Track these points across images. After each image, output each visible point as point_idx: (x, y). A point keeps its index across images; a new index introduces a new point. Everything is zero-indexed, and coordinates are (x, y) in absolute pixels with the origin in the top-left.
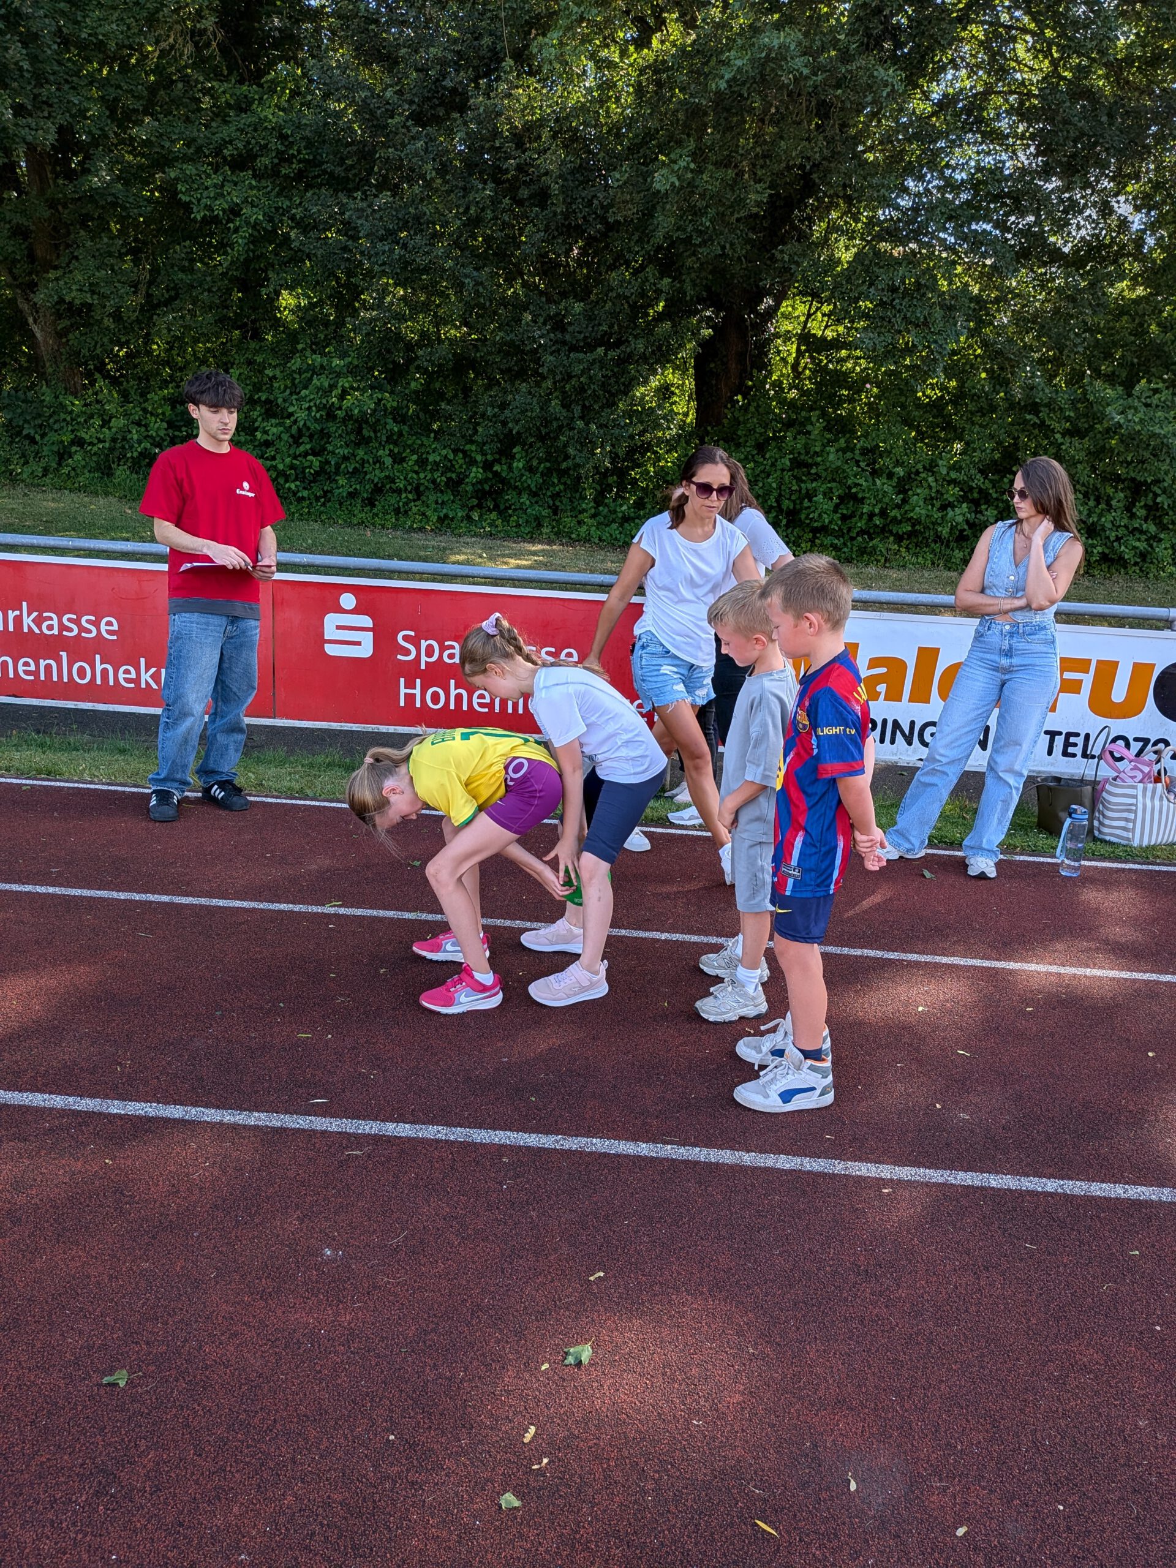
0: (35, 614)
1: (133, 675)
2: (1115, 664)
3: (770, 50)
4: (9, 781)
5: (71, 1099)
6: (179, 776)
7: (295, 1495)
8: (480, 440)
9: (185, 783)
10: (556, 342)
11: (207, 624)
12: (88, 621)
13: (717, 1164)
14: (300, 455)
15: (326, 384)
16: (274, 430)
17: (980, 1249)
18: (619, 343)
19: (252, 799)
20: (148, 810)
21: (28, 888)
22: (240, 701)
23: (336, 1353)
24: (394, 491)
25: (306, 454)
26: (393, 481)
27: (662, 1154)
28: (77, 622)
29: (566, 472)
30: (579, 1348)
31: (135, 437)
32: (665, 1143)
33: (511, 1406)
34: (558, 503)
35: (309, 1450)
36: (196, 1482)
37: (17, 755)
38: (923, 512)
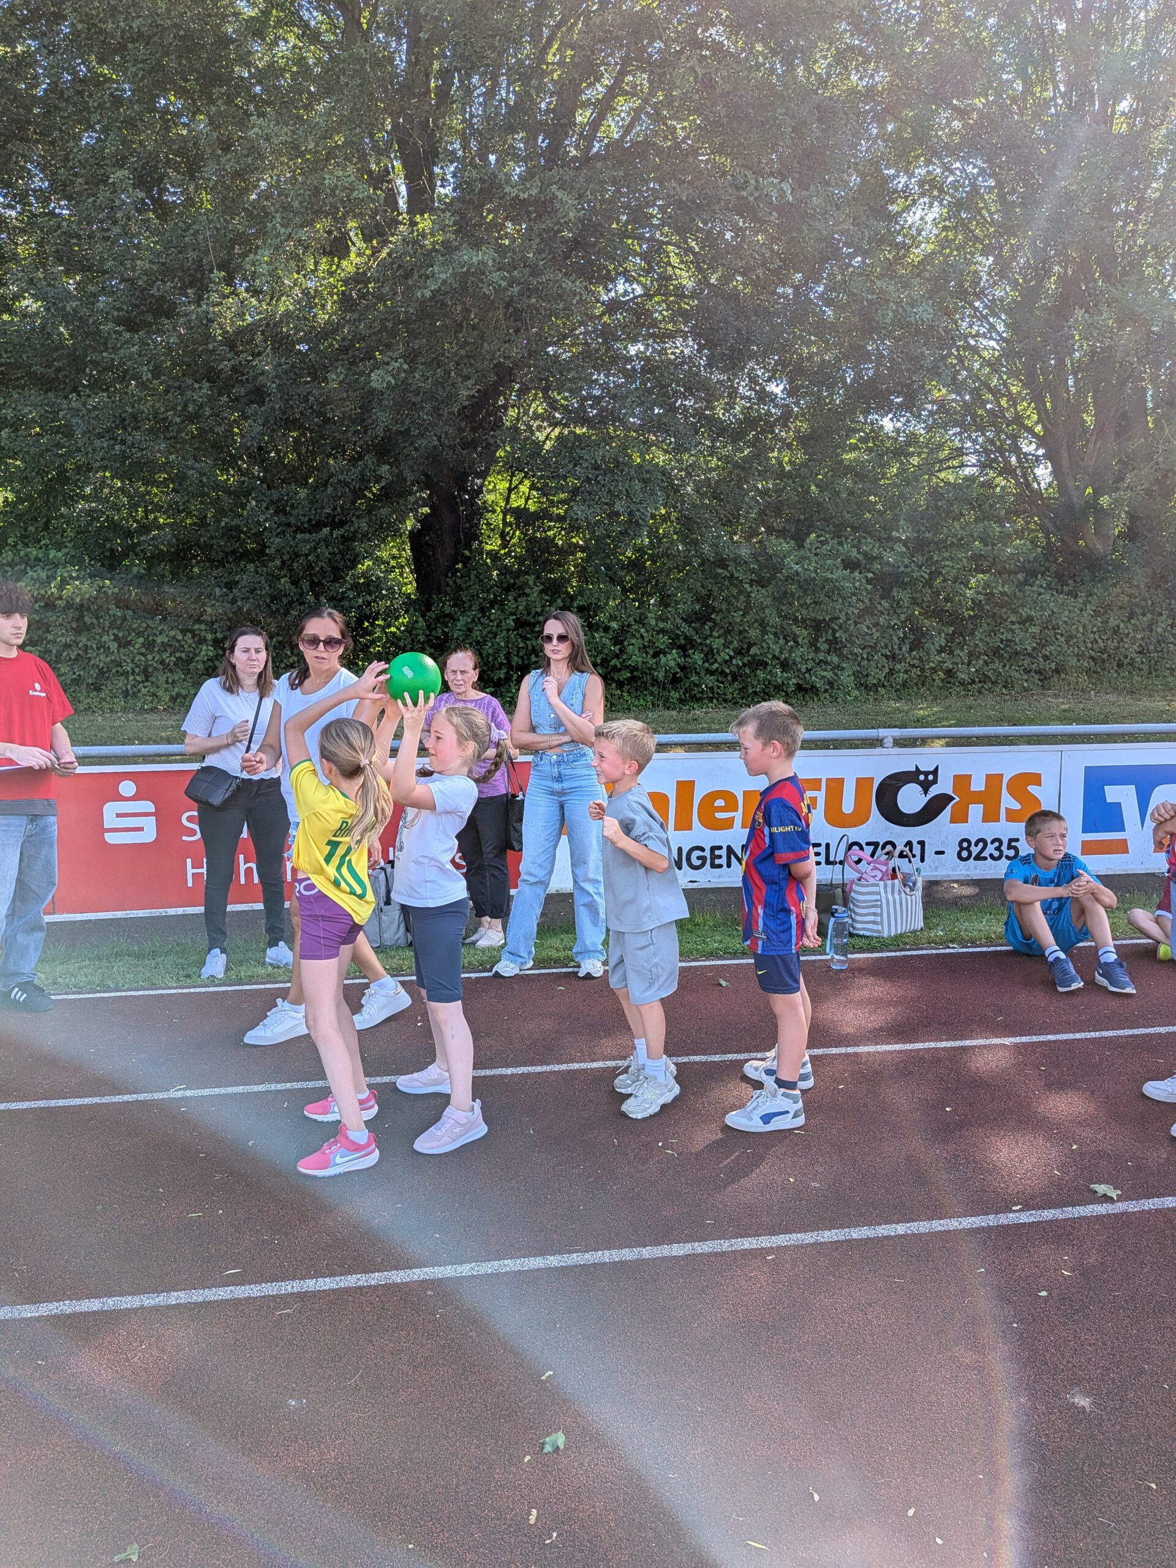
2: (840, 782)
3: (471, 266)
8: (209, 619)
10: (281, 525)
11: (9, 825)
13: (621, 1262)
17: (860, 1290)
18: (342, 524)
22: (39, 899)
23: (333, 1487)
24: (121, 675)
26: (119, 665)
27: (569, 1263)
30: (553, 1437)
33: (508, 1497)
38: (640, 659)
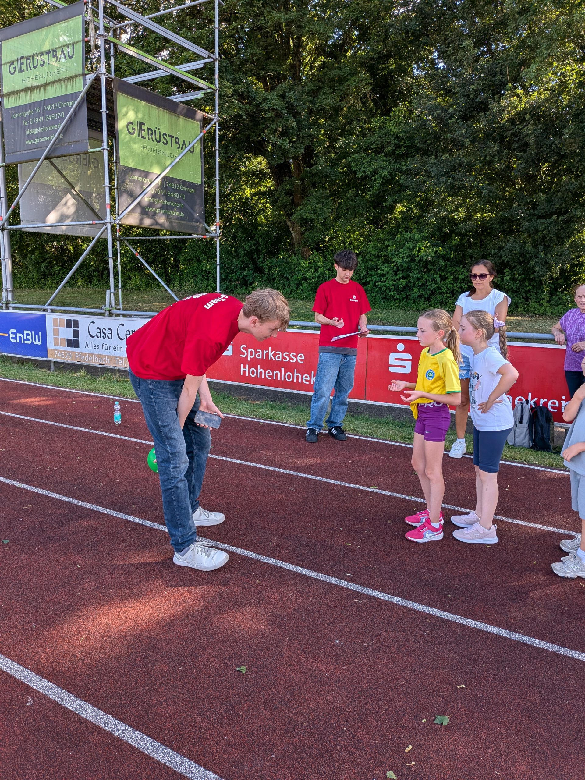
0: (273, 352)
1: (308, 379)
4: (256, 420)
5: (250, 553)
6: (319, 423)
7: (299, 739)
9: (321, 426)
10: (530, 215)
11: (334, 357)
12: (293, 355)
13: (543, 649)
14: (397, 279)
15: (411, 246)
16: (386, 269)
18: (566, 212)
19: (349, 436)
20: (305, 436)
21: (253, 464)
22: (346, 391)
23: (330, 686)
24: (441, 293)
25: (400, 278)
26: (441, 289)
27: (512, 637)
28: (289, 356)
29: (534, 279)
30: (442, 717)
31: (328, 276)
32: (516, 632)
33: (403, 733)
34: (528, 295)
35: (309, 723)
36: (262, 720)
37: (261, 410)
